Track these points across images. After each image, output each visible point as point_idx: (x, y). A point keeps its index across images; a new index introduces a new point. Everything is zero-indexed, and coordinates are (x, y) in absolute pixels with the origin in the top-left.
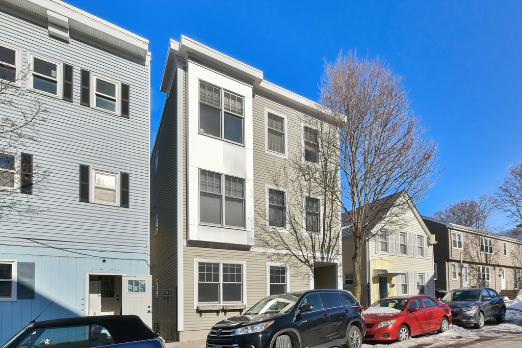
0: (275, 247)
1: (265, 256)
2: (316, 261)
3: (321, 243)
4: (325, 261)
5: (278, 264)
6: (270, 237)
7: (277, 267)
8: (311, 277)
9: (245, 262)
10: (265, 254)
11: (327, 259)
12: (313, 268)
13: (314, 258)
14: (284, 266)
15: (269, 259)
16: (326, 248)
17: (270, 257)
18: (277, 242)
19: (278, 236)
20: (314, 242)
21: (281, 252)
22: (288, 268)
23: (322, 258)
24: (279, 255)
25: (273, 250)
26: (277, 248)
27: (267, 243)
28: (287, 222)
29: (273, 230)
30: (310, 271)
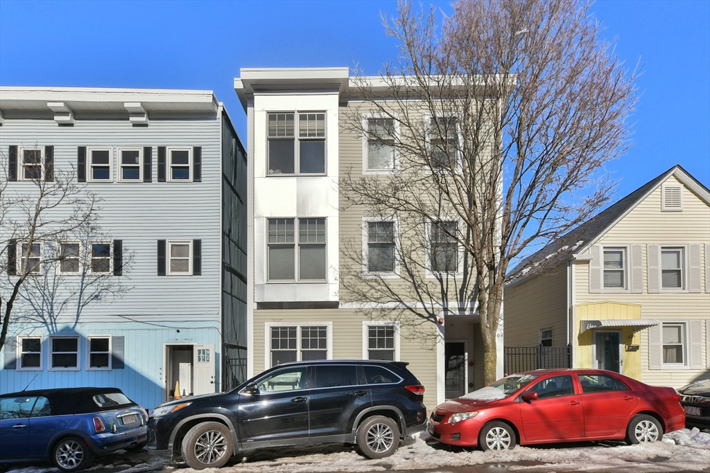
0: (377, 300)
1: (361, 313)
2: (449, 314)
3: (459, 287)
4: (467, 313)
5: (381, 323)
6: (369, 287)
7: (379, 327)
8: (439, 338)
9: (331, 323)
10: (360, 310)
11: (472, 309)
12: (443, 325)
13: (446, 309)
14: (391, 325)
15: (366, 317)
16: (469, 293)
17: (368, 314)
18: (380, 293)
19: (382, 284)
20: (445, 287)
21: (385, 306)
22: (398, 327)
23: (462, 309)
24: (383, 310)
25: (373, 305)
26: (380, 301)
27: (365, 296)
28: (397, 262)
29: (374, 277)
30: (438, 329)
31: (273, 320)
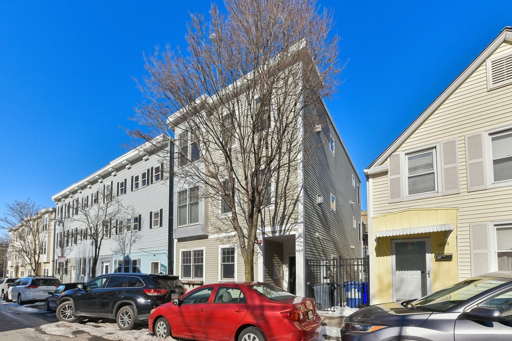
0: (226, 231)
1: (218, 241)
2: (266, 236)
3: (272, 215)
4: (277, 235)
5: (228, 246)
6: (222, 223)
7: (228, 249)
8: (259, 254)
9: (205, 248)
10: (218, 239)
11: (281, 231)
12: (262, 245)
13: (264, 233)
14: (232, 247)
15: (221, 243)
16: (279, 219)
17: (221, 241)
18: (227, 226)
19: (229, 220)
20: (263, 217)
21: (230, 234)
22: (236, 248)
23: (274, 232)
24: (229, 237)
25: (224, 234)
26: (228, 231)
27: (220, 229)
28: (236, 205)
29: (225, 216)
30: (259, 249)
31: (183, 248)
